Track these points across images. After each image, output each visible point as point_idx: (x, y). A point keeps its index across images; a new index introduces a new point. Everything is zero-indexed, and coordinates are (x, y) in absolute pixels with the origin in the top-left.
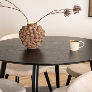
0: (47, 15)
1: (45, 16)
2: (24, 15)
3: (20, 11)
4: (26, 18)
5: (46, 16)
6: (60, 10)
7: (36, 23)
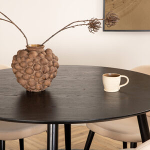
0: (62, 30)
1: (57, 33)
2: (20, 30)
3: (12, 22)
4: (25, 36)
5: (60, 31)
6: (84, 21)
7: (42, 45)
